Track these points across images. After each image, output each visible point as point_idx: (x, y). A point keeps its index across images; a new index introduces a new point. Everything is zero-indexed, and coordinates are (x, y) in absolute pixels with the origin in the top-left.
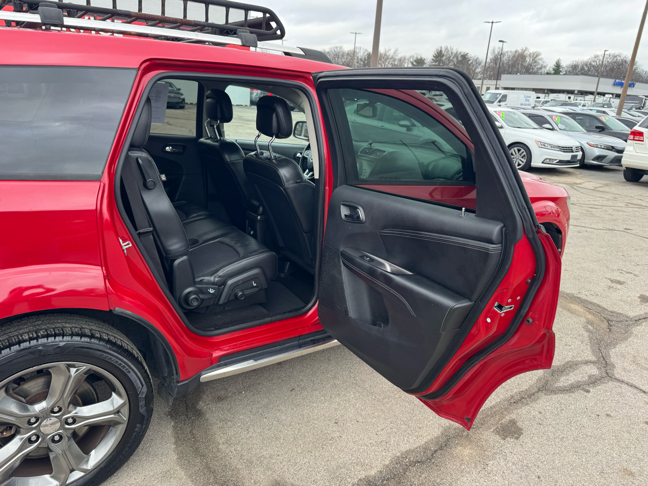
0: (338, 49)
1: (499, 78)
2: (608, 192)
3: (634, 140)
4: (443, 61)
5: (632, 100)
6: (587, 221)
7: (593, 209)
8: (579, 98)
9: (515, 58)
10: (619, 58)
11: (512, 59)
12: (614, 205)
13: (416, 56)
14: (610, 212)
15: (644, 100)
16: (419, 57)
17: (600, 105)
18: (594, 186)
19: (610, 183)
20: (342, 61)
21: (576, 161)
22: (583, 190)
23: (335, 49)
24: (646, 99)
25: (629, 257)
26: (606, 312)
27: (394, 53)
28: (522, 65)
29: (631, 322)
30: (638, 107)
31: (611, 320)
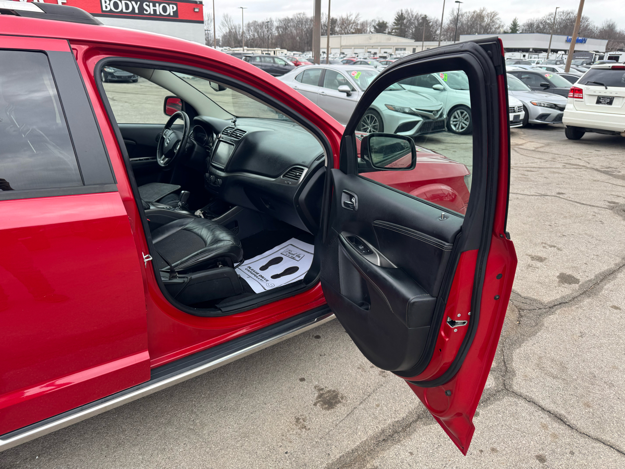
0: (301, 15)
1: (456, 39)
2: (548, 153)
3: (573, 97)
4: (404, 24)
5: (583, 56)
6: (520, 186)
7: (529, 172)
8: (533, 56)
9: (474, 19)
10: (572, 15)
11: (471, 20)
12: (551, 166)
13: (378, 21)
14: (546, 175)
15: (594, 55)
16: (381, 21)
17: (553, 62)
18: (535, 146)
19: (552, 142)
20: (306, 27)
21: (519, 121)
22: (523, 152)
23: (299, 16)
24: (596, 55)
25: (556, 226)
26: (519, 299)
27: (356, 18)
28: (480, 25)
29: (544, 310)
30: (588, 62)
31: (523, 308)
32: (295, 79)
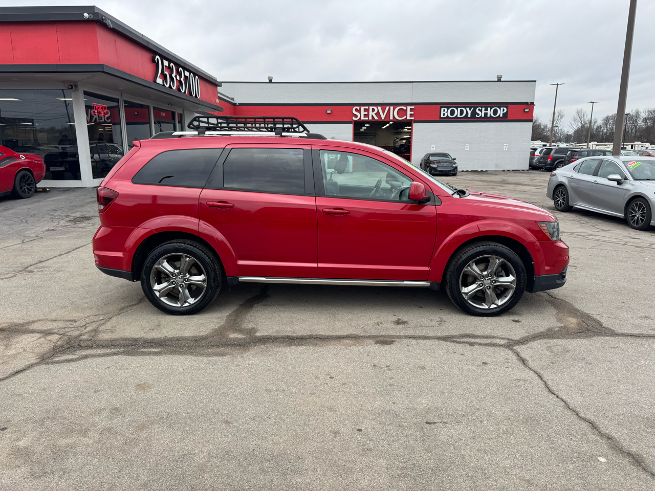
32: (573, 169)
